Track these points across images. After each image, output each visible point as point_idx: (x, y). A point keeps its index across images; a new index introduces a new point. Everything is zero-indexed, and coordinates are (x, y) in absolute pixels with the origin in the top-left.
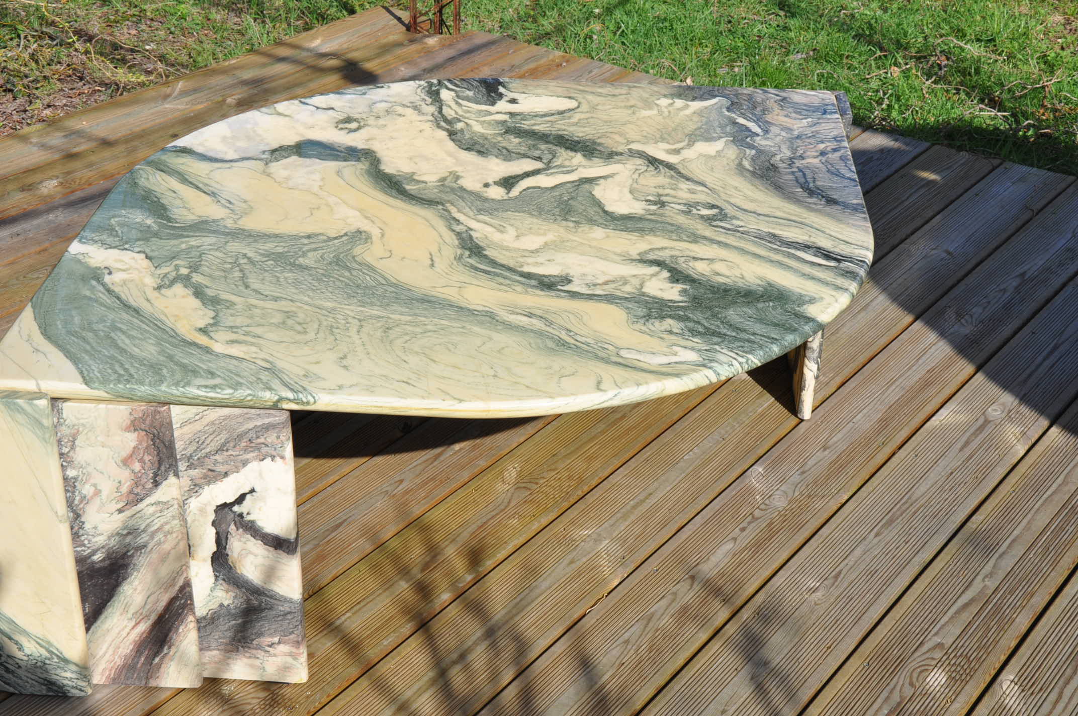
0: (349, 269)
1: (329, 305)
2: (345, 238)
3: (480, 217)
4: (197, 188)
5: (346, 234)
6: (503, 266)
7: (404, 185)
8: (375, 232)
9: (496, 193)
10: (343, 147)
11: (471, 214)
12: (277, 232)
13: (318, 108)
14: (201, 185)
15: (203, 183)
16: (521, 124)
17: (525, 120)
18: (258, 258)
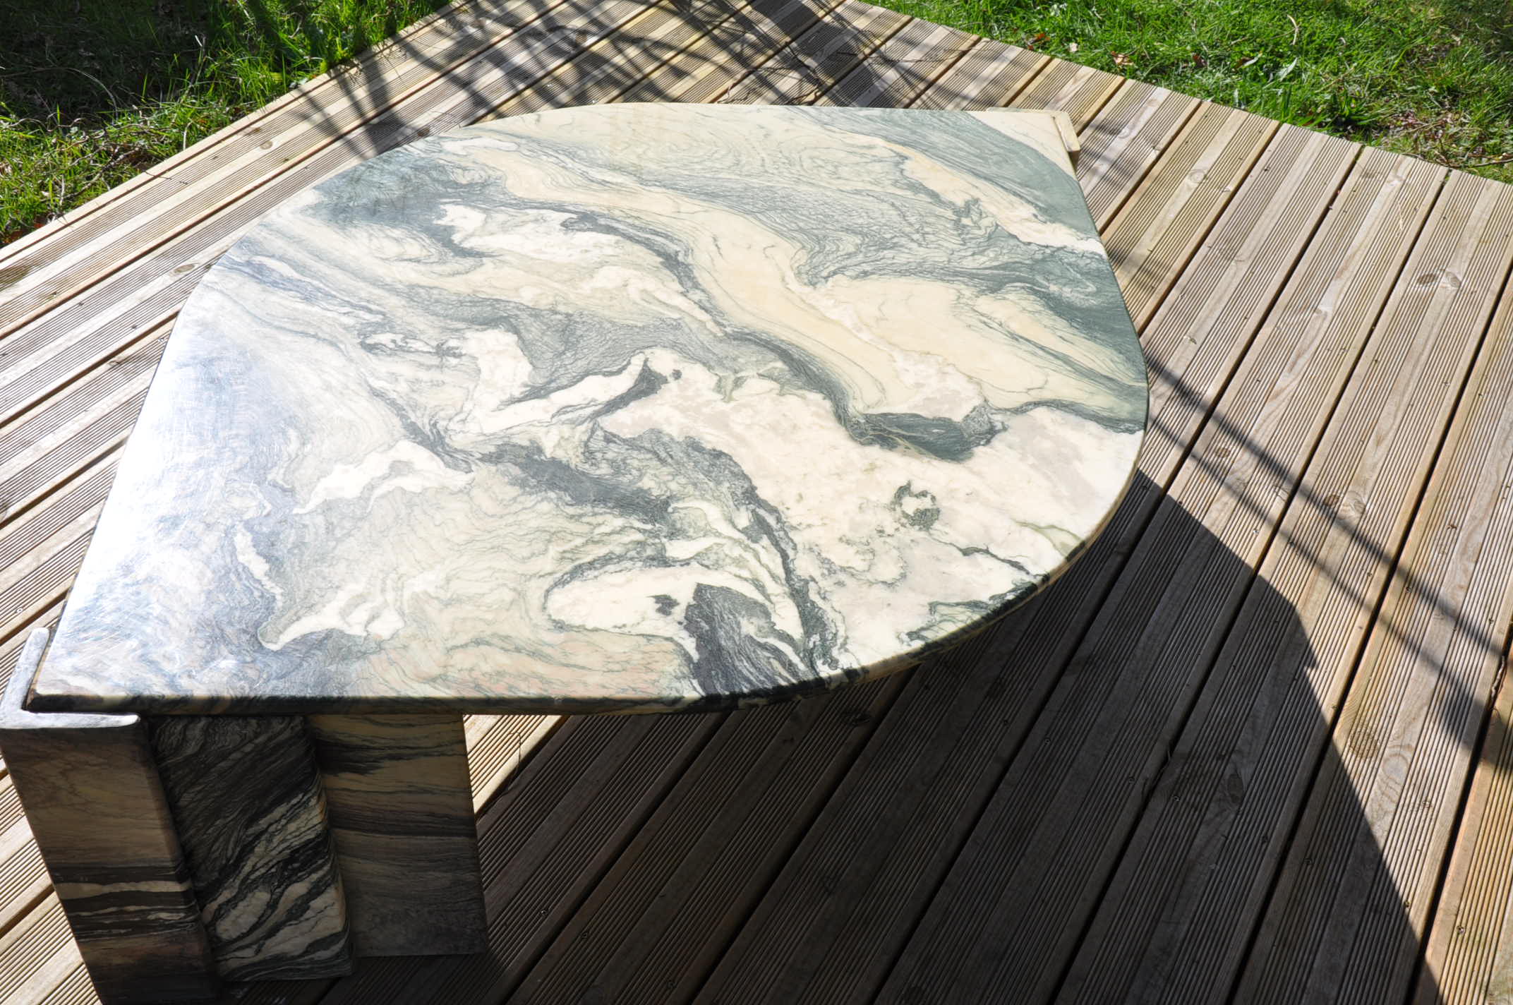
0: (801, 230)
1: (803, 188)
2: (825, 274)
3: (676, 316)
4: (1042, 348)
5: (826, 278)
6: (638, 242)
7: (786, 368)
8: (794, 285)
9: (663, 361)
10: (901, 448)
11: (687, 319)
12: (903, 280)
13: (987, 552)
14: (1041, 353)
15: (1041, 357)
16: (644, 531)
17: (639, 543)
18: (903, 241)
